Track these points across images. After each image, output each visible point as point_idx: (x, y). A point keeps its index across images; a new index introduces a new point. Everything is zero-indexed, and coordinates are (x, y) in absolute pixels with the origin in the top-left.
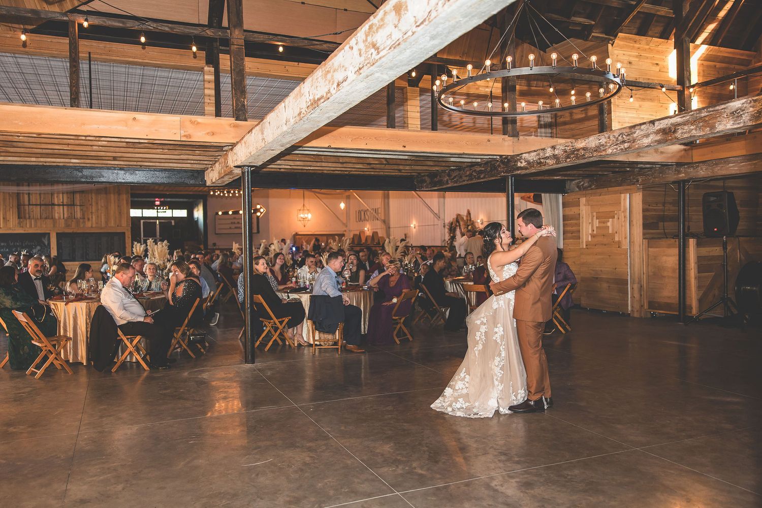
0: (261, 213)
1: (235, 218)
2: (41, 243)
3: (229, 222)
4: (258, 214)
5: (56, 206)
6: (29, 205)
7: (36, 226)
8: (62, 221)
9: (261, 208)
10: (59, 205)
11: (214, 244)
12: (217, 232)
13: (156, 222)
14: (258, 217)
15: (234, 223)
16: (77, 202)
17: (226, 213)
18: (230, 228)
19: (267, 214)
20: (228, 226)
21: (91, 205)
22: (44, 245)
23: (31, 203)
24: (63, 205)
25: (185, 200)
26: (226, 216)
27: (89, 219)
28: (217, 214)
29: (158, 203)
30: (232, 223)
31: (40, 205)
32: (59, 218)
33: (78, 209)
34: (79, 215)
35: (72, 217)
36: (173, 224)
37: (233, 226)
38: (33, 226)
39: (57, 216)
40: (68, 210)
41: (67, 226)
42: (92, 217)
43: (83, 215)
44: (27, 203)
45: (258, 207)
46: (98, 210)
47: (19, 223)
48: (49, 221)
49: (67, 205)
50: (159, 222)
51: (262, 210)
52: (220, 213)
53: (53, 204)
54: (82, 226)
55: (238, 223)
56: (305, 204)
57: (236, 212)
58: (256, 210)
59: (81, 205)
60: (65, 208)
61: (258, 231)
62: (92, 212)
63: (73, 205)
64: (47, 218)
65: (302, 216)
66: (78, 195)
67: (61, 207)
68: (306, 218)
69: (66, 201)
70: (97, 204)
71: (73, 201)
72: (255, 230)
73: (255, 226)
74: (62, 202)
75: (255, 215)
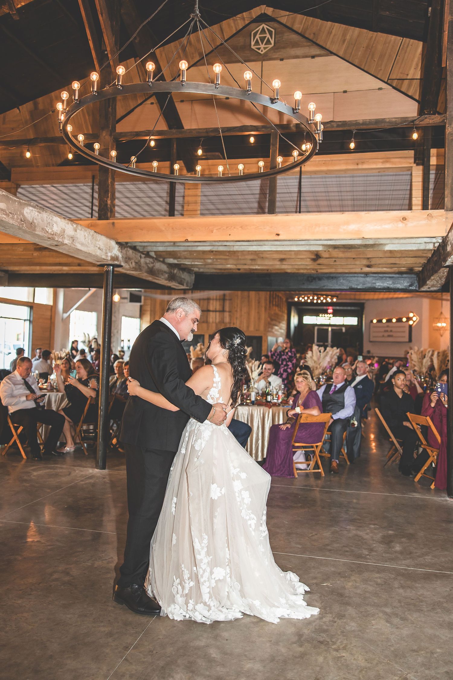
0: (414, 322)
1: (388, 326)
3: (383, 330)
4: (411, 322)
5: (211, 313)
8: (214, 325)
9: (414, 316)
10: (213, 311)
11: (369, 352)
12: (371, 340)
13: (328, 329)
14: (410, 326)
15: (387, 331)
16: (227, 308)
17: (380, 321)
18: (383, 336)
19: (420, 323)
20: (381, 334)
21: (237, 311)
24: (216, 311)
25: (353, 308)
26: (380, 324)
28: (372, 321)
29: (330, 311)
30: (385, 331)
32: (213, 322)
33: (227, 315)
34: (227, 318)
35: (223, 321)
36: (344, 331)
37: (386, 334)
39: (211, 320)
40: (219, 316)
42: (236, 322)
43: (231, 320)
45: (411, 315)
46: (241, 316)
48: (205, 325)
49: (220, 311)
50: (332, 330)
51: (414, 319)
52: (375, 321)
53: (208, 311)
55: (391, 331)
56: (443, 312)
57: (389, 321)
58: (409, 319)
59: (230, 312)
60: (218, 314)
61: (410, 340)
62: (237, 318)
63: (223, 311)
64: (203, 322)
65: (439, 325)
66: (227, 303)
67: (214, 313)
68: (443, 327)
69: (218, 308)
70: (241, 310)
71: (223, 307)
72: (407, 339)
73: (407, 334)
74: (216, 309)
75: (407, 323)
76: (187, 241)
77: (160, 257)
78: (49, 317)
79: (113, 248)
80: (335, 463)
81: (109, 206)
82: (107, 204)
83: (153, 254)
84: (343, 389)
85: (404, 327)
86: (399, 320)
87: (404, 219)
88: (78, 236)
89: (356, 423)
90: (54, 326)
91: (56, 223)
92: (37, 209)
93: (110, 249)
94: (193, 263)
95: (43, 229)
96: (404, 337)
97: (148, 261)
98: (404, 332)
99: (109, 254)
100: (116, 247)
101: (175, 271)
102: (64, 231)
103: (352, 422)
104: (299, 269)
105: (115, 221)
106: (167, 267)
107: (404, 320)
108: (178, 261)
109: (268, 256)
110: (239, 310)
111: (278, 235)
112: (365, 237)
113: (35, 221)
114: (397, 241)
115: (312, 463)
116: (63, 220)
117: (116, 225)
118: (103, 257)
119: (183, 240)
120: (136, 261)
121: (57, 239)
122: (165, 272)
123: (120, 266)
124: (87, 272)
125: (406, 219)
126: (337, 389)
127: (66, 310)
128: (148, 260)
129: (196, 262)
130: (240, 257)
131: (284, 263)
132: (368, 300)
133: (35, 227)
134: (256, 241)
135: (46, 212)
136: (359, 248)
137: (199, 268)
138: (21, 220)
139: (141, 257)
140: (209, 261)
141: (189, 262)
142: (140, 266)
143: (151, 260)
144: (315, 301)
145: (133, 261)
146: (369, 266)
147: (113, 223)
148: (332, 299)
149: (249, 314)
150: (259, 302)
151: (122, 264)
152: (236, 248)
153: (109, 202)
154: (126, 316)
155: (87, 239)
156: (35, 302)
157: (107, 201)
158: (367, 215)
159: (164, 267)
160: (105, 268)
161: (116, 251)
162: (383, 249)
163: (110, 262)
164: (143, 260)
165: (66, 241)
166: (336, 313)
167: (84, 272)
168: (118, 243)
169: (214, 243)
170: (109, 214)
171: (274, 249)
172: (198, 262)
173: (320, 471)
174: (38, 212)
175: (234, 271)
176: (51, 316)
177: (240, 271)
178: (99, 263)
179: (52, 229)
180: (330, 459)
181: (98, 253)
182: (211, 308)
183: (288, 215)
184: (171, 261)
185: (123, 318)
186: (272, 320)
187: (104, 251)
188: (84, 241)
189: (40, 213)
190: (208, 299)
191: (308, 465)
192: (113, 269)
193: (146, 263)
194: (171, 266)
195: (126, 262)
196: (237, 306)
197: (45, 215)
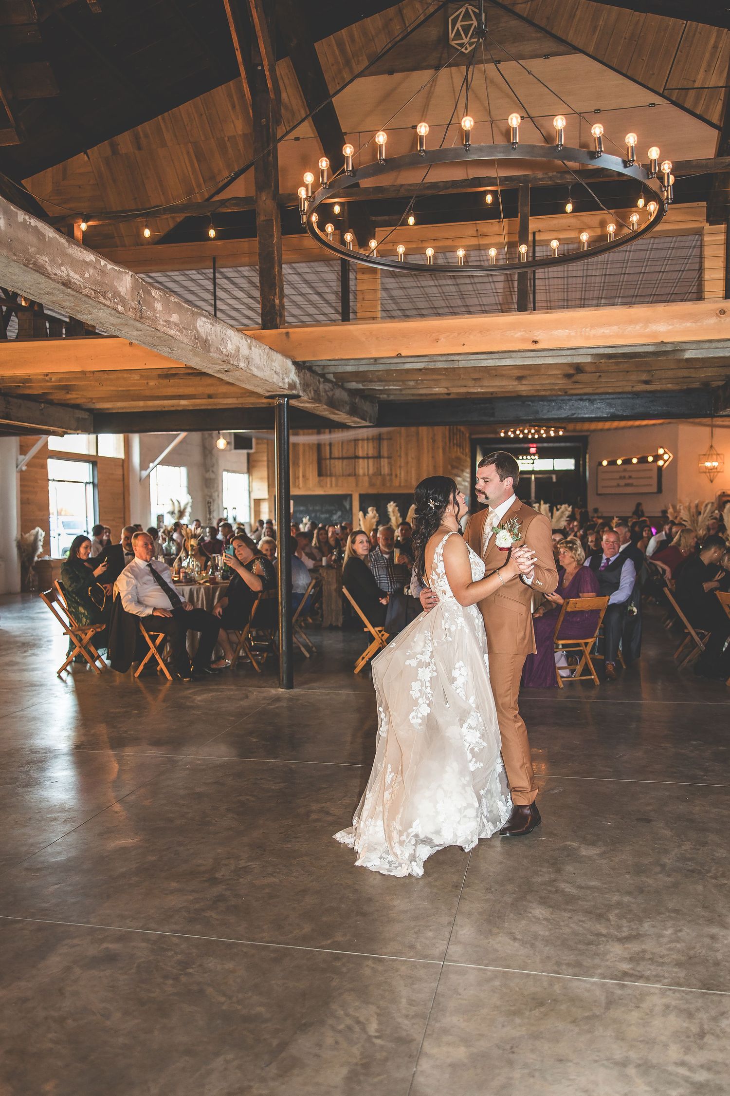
0: (665, 461)
1: (625, 470)
2: (342, 507)
3: (617, 476)
4: (661, 463)
5: (361, 461)
6: (331, 458)
7: (337, 485)
8: (366, 479)
9: (665, 453)
10: (363, 458)
11: (596, 510)
12: (599, 492)
13: (531, 478)
14: (660, 469)
15: (624, 478)
16: (385, 452)
17: (612, 463)
18: (618, 485)
19: (674, 463)
20: (614, 483)
21: (400, 456)
22: (345, 508)
23: (333, 456)
24: (368, 458)
25: (568, 444)
26: (612, 468)
27: (396, 476)
28: (600, 464)
29: (533, 450)
30: (621, 478)
31: (343, 458)
32: (364, 475)
33: (385, 462)
34: (386, 470)
35: (378, 473)
36: (554, 479)
37: (622, 482)
38: (334, 485)
39: (361, 472)
40: (374, 465)
41: (372, 485)
42: (400, 474)
43: (391, 470)
44: (328, 456)
45: (661, 451)
46: (407, 463)
47: (319, 482)
48: (352, 480)
49: (373, 457)
50: (536, 478)
51: (666, 457)
52: (605, 463)
53: (357, 457)
54: (388, 485)
55: (630, 477)
56: (713, 445)
57: (627, 462)
58: (657, 457)
59: (389, 458)
60: (371, 461)
61: (660, 490)
62: (400, 467)
63: (378, 457)
64: (349, 475)
65: (708, 464)
66: (385, 444)
67: (366, 460)
68: (714, 468)
69: (371, 453)
70: (407, 455)
71: (380, 452)
72: (654, 489)
73: (654, 481)
74: (367, 454)
75: (654, 464)
76: (399, 356)
77: (341, 379)
78: (121, 477)
79: (290, 371)
80: (610, 666)
81: (277, 308)
82: (274, 305)
83: (331, 377)
84: (619, 563)
85: (651, 470)
86: (643, 460)
87: (722, 312)
88: (253, 356)
89: (635, 609)
90: (128, 490)
91: (230, 338)
92: (210, 319)
93: (287, 372)
94: (386, 388)
95: (217, 348)
96: (651, 485)
97: (327, 388)
98: (650, 477)
99: (287, 380)
100: (293, 369)
101: (357, 400)
102: (238, 349)
103: (629, 608)
104: (538, 390)
105: (290, 330)
106: (348, 395)
107: (650, 459)
108: (363, 386)
109: (504, 372)
110: (403, 455)
111: (536, 342)
112: (665, 341)
113: (209, 337)
114: (707, 345)
115: (579, 668)
116: (236, 333)
117: (291, 336)
118: (281, 385)
119: (394, 354)
120: (315, 389)
121: (232, 362)
122: (346, 403)
123: (297, 397)
124: (215, 407)
125: (725, 312)
126: (610, 563)
127: (144, 466)
128: (328, 386)
129: (391, 385)
130: (462, 376)
131: (524, 382)
132: (595, 431)
133: (209, 346)
134: (498, 352)
135: (219, 323)
136: (645, 357)
137: (388, 395)
138: (195, 338)
139: (319, 382)
140: (412, 383)
141: (380, 386)
142: (319, 395)
143: (330, 385)
144: (530, 436)
145: (311, 388)
146: (646, 382)
147: (287, 334)
148: (556, 432)
149: (419, 459)
150: (434, 442)
151: (301, 394)
152: (462, 364)
153: (277, 301)
154: (228, 471)
155: (262, 360)
156: (100, 455)
157: (274, 300)
158: (666, 308)
159: (345, 396)
160: (276, 402)
161: (293, 376)
162: (681, 358)
163: (286, 392)
164: (321, 386)
165: (242, 365)
166: (543, 454)
167: (209, 407)
168: (295, 363)
169: (435, 358)
170: (278, 319)
171: (519, 362)
172: (394, 385)
173: (593, 677)
174: (211, 324)
175: (442, 397)
176: (123, 475)
177: (451, 397)
178: (268, 394)
179: (226, 347)
180: (604, 661)
181: (275, 379)
182: (360, 453)
183: (548, 313)
184: (353, 385)
185: (225, 473)
186: (453, 467)
187: (281, 375)
188: (259, 363)
189: (213, 325)
190: (356, 441)
191: (572, 671)
192: (288, 401)
193: (326, 391)
194: (353, 393)
195: (304, 391)
196: (401, 448)
197: (218, 328)
